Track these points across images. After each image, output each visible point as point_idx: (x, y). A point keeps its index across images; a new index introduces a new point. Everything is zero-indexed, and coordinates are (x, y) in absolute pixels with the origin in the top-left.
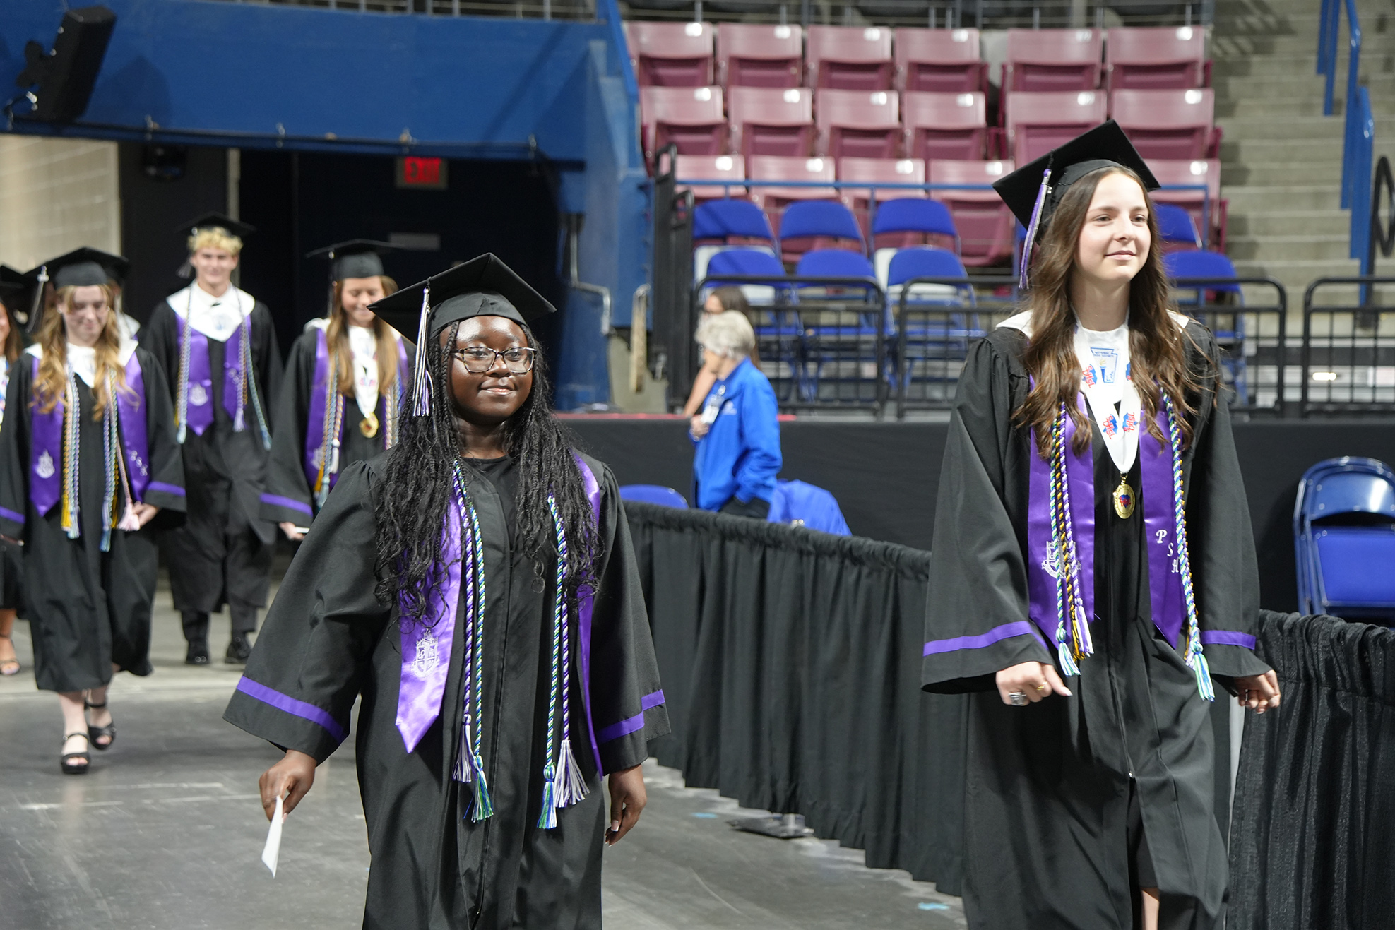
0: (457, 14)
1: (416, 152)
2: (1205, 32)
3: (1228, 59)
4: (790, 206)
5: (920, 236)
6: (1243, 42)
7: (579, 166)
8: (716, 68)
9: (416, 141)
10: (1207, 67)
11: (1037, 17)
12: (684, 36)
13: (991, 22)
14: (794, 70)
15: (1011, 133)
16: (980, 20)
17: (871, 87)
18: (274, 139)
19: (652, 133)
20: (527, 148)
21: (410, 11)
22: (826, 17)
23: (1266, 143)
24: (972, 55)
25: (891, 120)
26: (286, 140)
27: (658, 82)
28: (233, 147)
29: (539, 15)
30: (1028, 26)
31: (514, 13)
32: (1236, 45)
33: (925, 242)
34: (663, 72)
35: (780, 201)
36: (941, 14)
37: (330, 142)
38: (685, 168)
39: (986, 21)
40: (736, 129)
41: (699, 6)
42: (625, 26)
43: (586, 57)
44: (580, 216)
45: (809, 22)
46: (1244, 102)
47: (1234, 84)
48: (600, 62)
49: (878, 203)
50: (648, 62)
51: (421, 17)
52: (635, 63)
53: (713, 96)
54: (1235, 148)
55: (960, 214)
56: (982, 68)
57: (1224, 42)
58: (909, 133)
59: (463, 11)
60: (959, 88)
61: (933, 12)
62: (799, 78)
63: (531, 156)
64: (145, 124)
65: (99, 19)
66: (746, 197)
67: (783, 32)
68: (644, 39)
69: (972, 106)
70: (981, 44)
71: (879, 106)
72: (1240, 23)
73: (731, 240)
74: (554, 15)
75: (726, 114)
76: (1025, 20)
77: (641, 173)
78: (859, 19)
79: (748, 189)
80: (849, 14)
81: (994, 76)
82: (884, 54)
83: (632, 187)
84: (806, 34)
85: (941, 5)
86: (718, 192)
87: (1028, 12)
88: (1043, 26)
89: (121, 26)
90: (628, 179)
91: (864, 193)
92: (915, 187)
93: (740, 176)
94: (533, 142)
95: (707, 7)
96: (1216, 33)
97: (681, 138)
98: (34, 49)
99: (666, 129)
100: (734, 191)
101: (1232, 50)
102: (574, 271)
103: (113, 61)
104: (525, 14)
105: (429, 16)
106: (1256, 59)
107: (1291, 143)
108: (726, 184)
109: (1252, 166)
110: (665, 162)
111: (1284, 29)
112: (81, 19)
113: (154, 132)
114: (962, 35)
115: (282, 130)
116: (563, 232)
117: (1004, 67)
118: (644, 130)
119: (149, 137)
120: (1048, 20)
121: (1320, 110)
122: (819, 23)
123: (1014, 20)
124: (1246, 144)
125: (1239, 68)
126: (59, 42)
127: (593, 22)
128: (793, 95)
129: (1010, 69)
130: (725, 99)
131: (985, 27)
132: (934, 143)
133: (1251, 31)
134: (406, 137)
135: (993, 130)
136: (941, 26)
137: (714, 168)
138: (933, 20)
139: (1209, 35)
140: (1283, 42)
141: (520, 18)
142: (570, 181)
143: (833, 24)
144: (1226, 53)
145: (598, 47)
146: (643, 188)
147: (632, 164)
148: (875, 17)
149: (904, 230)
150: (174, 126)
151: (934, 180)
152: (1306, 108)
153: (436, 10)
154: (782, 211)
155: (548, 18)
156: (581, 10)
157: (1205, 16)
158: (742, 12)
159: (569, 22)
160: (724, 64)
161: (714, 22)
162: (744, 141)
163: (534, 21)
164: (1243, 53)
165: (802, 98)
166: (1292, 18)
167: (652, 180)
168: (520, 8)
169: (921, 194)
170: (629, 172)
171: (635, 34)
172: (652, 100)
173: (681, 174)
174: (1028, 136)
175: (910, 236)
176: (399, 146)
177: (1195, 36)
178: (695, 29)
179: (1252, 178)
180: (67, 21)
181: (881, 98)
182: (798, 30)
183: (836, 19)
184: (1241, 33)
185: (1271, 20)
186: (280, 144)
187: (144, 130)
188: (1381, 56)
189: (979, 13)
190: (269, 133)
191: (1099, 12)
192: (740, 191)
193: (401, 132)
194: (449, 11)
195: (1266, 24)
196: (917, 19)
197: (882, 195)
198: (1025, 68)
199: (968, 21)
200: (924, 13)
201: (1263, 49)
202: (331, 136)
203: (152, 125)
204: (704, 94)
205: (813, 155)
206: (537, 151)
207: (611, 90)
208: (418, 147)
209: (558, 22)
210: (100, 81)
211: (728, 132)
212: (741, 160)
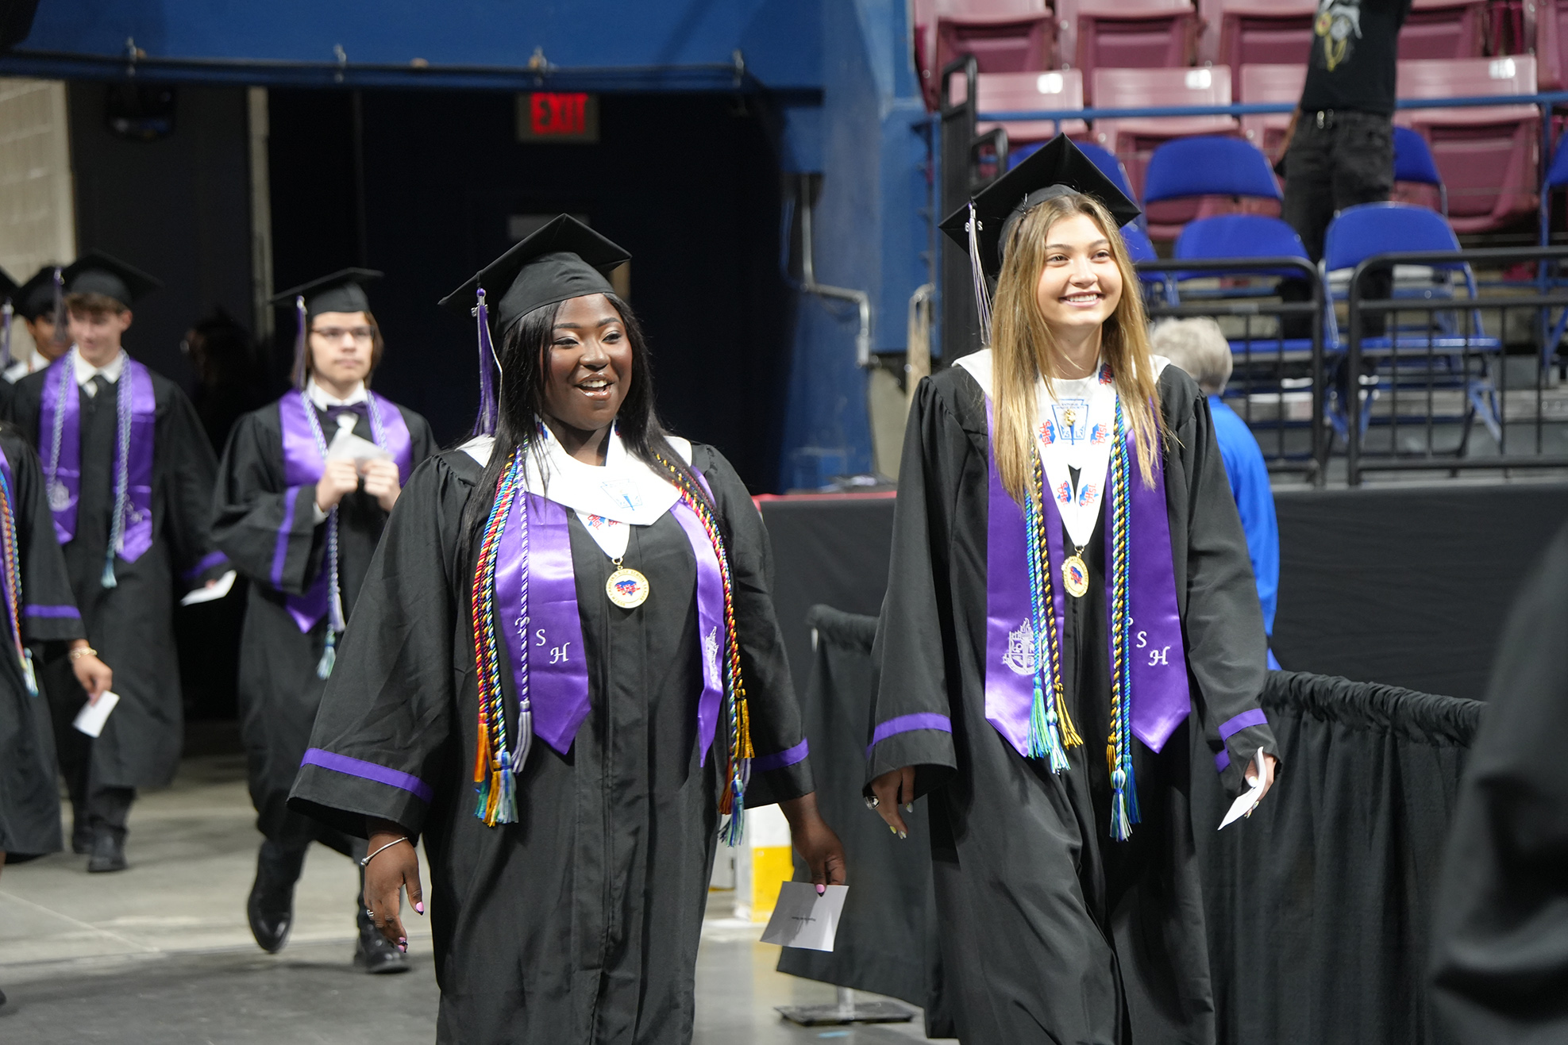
1: (554, 84)
4: (1164, 148)
7: (813, 97)
9: (553, 67)
15: (1530, 8)
18: (333, 70)
19: (931, 38)
20: (730, 71)
26: (349, 70)
28: (259, 83)
35: (1142, 141)
37: (419, 72)
38: (992, 94)
40: (1068, 26)
44: (816, 178)
55: (1446, 147)
63: (737, 83)
64: (127, 50)
66: (1088, 135)
75: (1050, 2)
77: (916, 104)
79: (1089, 125)
83: (902, 127)
86: (1043, 129)
90: (894, 114)
93: (1078, 104)
94: (739, 63)
97: (976, 45)
99: (953, 30)
100: (1069, 127)
102: (808, 267)
108: (1056, 117)
110: (958, 83)
113: (140, 64)
115: (342, 57)
116: (789, 204)
118: (919, 33)
119: (132, 72)
134: (537, 61)
137: (1035, 92)
142: (798, 119)
146: (921, 129)
147: (901, 91)
150: (171, 54)
154: (1145, 156)
162: (1081, 42)
167: (937, 116)
170: (896, 104)
173: (983, 105)
176: (529, 74)
186: (338, 78)
187: (125, 62)
190: (324, 61)
192: (1079, 126)
193: (532, 54)
202: (419, 63)
203: (135, 52)
205: (1195, 64)
206: (747, 77)
208: (556, 75)
211: (1055, 31)
212: (1076, 77)
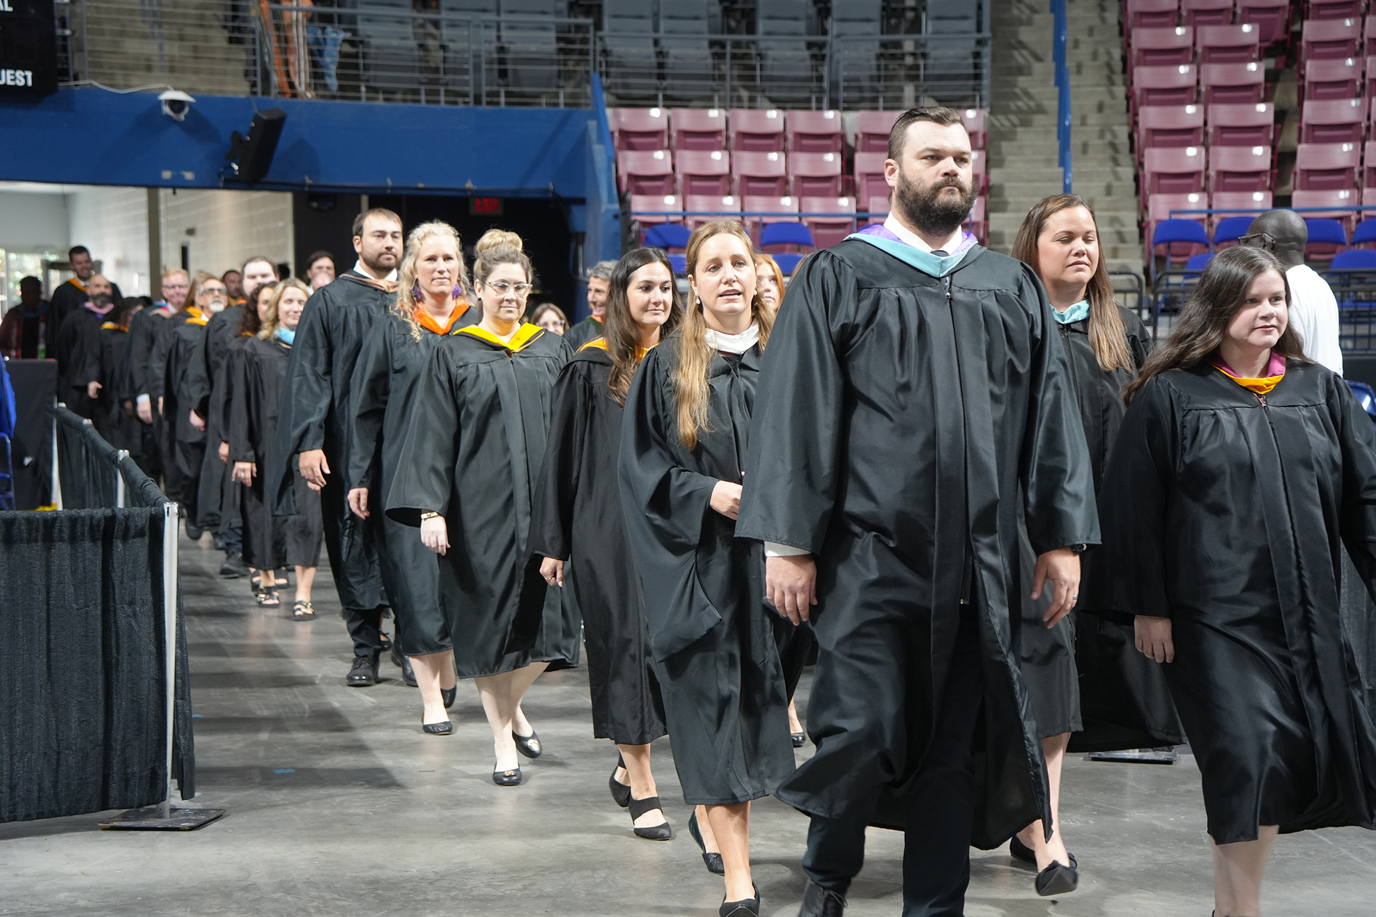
0: (503, 105)
1: (477, 195)
2: (985, 113)
3: (1003, 129)
5: (796, 246)
6: (1013, 117)
7: (582, 201)
8: (670, 137)
9: (475, 188)
10: (984, 136)
11: (881, 103)
12: (649, 116)
13: (850, 106)
14: (721, 139)
15: (857, 178)
16: (842, 105)
17: (770, 149)
18: (386, 188)
19: (624, 180)
20: (547, 191)
21: (472, 104)
22: (746, 104)
23: (1020, 185)
24: (835, 128)
25: (780, 171)
26: (393, 188)
27: (631, 147)
28: (365, 193)
29: (557, 105)
30: (876, 109)
31: (540, 104)
32: (1009, 120)
33: (799, 250)
34: (634, 140)
36: (819, 100)
37: (421, 189)
38: (639, 204)
39: (846, 105)
40: (679, 177)
41: (661, 97)
42: (609, 112)
43: (585, 131)
44: (583, 234)
45: (731, 107)
46: (1010, 158)
47: (1005, 146)
48: (593, 134)
49: (765, 225)
50: (625, 134)
51: (479, 108)
52: (616, 135)
53: (665, 156)
54: (1000, 188)
55: (820, 231)
56: (843, 136)
57: (1001, 118)
58: (792, 178)
59: (507, 103)
60: (826, 149)
61: (814, 99)
62: (724, 143)
63: (550, 195)
64: (304, 181)
65: (275, 116)
66: (682, 222)
67: (713, 113)
68: (623, 119)
69: (832, 161)
70: (842, 120)
71: (773, 162)
72: (1012, 106)
73: (671, 250)
74: (566, 104)
75: (674, 167)
76: (874, 105)
77: (616, 206)
78: (767, 103)
79: (684, 218)
80: (760, 100)
81: (851, 140)
82: (779, 127)
83: (610, 216)
84: (728, 114)
85: (818, 95)
86: (662, 219)
87: (875, 100)
88: (885, 109)
89: (291, 119)
90: (608, 211)
91: (756, 219)
92: (792, 215)
93: (680, 209)
94: (551, 187)
95: (666, 98)
96: (991, 113)
97: (644, 184)
98: (236, 136)
99: (633, 178)
100: (672, 218)
101: (1006, 123)
103: (284, 143)
104: (547, 104)
105: (484, 107)
106: (1020, 129)
107: (1036, 184)
108: (667, 214)
109: (1010, 199)
111: (1040, 110)
112: (265, 117)
113: (310, 186)
114: (830, 114)
115: (390, 182)
116: (573, 245)
117: (856, 137)
118: (619, 178)
119: (307, 189)
120: (890, 105)
121: (1056, 163)
122: (742, 107)
123: (868, 105)
124: (1008, 185)
125: (1009, 136)
126: (252, 132)
127: (590, 108)
128: (717, 155)
129: (860, 136)
130: (673, 156)
131: (846, 109)
132: (807, 185)
133: (1019, 111)
134: (469, 185)
135: (846, 177)
136: (819, 109)
137: (663, 204)
138: (814, 105)
139: (987, 115)
140: (1038, 119)
141: (544, 107)
142: (576, 210)
143: (750, 108)
144: (1003, 125)
145: (592, 124)
146: (616, 217)
147: (610, 201)
148: (780, 104)
149: (785, 242)
150: (323, 181)
151: (804, 210)
152: (1048, 162)
153: (488, 103)
155: (562, 107)
156: (582, 101)
157: (984, 103)
158: (690, 100)
159: (574, 109)
160: (674, 134)
161: (667, 107)
162: (684, 186)
163: (554, 109)
164: (1014, 126)
165: (723, 156)
166: (1045, 103)
167: (621, 211)
168: (544, 100)
169: (796, 219)
170: (608, 206)
171: (617, 116)
172: (625, 159)
173: (635, 208)
174: (868, 181)
175: (788, 246)
176: (466, 190)
177: (978, 115)
178: (655, 112)
179: (1010, 207)
180: (257, 119)
181: (773, 156)
182: (723, 112)
183: (753, 105)
184: (1013, 112)
185: (1032, 104)
186: (389, 191)
187: (304, 185)
188: (1097, 128)
189: (841, 100)
190: (383, 185)
191: (922, 99)
192: (680, 218)
193: (466, 182)
194: (498, 103)
195: (1028, 106)
196: (804, 104)
197: (765, 220)
198: (869, 136)
199: (833, 105)
200: (808, 100)
201: (1025, 123)
202: (421, 185)
203: (308, 181)
204: (659, 155)
205: (728, 194)
206: (554, 193)
207: (599, 153)
208: (477, 191)
209: (568, 109)
210: (276, 155)
211: (674, 180)
212: (680, 198)
